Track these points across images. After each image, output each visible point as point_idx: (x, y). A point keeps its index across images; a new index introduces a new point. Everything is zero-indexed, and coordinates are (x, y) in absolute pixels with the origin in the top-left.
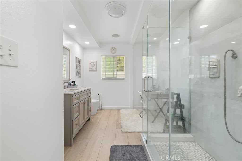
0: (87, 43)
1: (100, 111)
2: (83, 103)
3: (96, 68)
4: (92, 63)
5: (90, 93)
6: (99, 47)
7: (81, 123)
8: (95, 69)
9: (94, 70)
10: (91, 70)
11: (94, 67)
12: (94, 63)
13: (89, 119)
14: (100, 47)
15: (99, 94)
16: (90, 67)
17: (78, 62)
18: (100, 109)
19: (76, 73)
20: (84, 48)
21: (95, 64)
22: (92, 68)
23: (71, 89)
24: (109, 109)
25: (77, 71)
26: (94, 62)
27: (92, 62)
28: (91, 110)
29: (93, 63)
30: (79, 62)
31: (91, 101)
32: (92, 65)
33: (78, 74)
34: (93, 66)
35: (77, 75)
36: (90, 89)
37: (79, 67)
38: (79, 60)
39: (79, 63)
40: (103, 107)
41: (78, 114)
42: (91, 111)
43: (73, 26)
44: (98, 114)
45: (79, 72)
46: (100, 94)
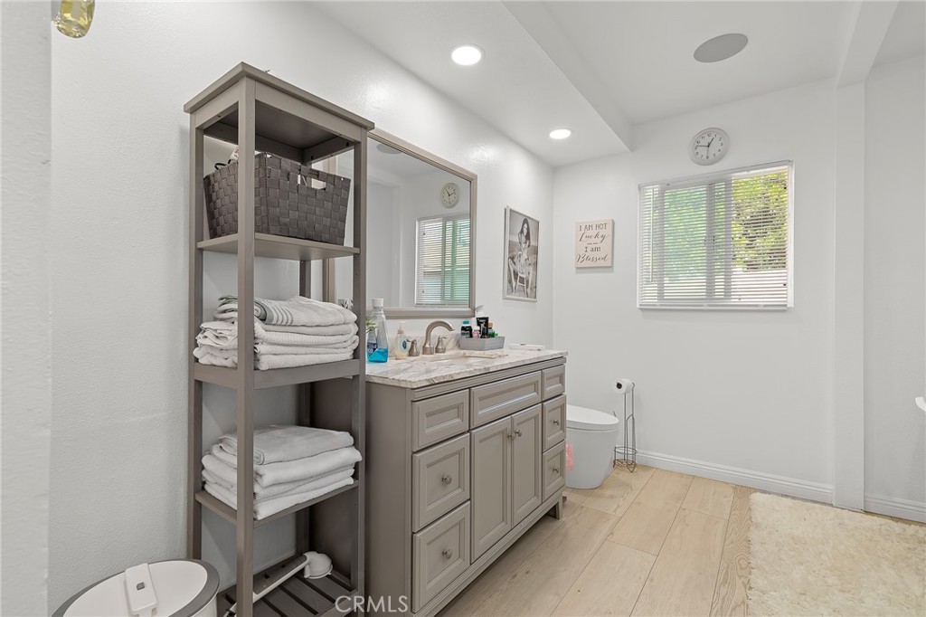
0: (560, 134)
1: (624, 476)
2: (502, 432)
3: (609, 257)
4: (589, 233)
5: (561, 378)
6: (627, 149)
7: (481, 544)
8: (604, 259)
9: (601, 263)
10: (587, 264)
11: (597, 249)
12: (602, 232)
13: (553, 514)
14: (632, 148)
15: (619, 386)
16: (582, 252)
17: (522, 232)
18: (629, 464)
19: (510, 281)
20: (553, 168)
21: (603, 237)
22: (592, 255)
23: (468, 353)
24: (682, 475)
25: (516, 274)
26: (598, 226)
27: (589, 227)
28: (559, 470)
29: (593, 232)
30: (525, 231)
31: (561, 423)
32: (590, 240)
33: (520, 283)
34: (594, 246)
35: (511, 289)
36: (559, 361)
37: (525, 256)
38: (525, 221)
39: (528, 237)
40: (643, 455)
41: (455, 494)
42: (562, 475)
43: (467, 56)
44: (608, 492)
45: (523, 276)
46: (625, 382)
